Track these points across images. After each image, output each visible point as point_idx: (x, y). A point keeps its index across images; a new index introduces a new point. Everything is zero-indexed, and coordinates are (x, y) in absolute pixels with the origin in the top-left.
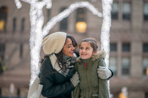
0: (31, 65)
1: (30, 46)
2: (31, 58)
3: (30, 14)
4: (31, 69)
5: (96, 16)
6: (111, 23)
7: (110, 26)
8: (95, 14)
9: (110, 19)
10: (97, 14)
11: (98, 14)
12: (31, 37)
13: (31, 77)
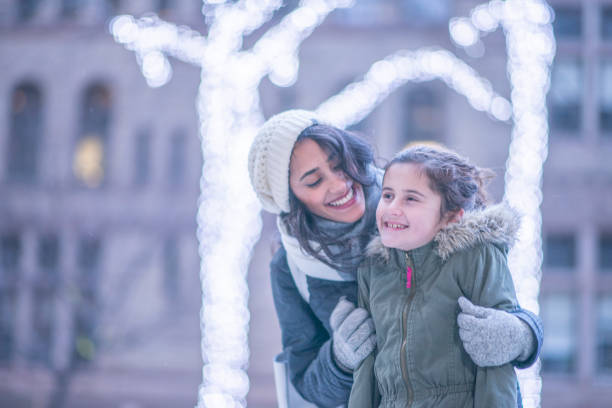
0: (204, 325)
1: (199, 243)
2: (205, 292)
3: (200, 106)
4: (204, 339)
5: (485, 117)
6: (546, 141)
7: (542, 156)
8: (481, 110)
9: (543, 126)
10: (486, 109)
11: (490, 110)
12: (203, 203)
13: (205, 375)
